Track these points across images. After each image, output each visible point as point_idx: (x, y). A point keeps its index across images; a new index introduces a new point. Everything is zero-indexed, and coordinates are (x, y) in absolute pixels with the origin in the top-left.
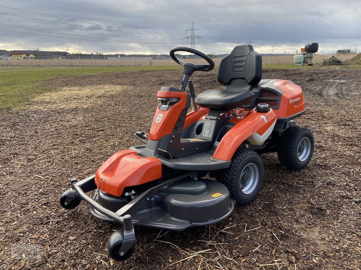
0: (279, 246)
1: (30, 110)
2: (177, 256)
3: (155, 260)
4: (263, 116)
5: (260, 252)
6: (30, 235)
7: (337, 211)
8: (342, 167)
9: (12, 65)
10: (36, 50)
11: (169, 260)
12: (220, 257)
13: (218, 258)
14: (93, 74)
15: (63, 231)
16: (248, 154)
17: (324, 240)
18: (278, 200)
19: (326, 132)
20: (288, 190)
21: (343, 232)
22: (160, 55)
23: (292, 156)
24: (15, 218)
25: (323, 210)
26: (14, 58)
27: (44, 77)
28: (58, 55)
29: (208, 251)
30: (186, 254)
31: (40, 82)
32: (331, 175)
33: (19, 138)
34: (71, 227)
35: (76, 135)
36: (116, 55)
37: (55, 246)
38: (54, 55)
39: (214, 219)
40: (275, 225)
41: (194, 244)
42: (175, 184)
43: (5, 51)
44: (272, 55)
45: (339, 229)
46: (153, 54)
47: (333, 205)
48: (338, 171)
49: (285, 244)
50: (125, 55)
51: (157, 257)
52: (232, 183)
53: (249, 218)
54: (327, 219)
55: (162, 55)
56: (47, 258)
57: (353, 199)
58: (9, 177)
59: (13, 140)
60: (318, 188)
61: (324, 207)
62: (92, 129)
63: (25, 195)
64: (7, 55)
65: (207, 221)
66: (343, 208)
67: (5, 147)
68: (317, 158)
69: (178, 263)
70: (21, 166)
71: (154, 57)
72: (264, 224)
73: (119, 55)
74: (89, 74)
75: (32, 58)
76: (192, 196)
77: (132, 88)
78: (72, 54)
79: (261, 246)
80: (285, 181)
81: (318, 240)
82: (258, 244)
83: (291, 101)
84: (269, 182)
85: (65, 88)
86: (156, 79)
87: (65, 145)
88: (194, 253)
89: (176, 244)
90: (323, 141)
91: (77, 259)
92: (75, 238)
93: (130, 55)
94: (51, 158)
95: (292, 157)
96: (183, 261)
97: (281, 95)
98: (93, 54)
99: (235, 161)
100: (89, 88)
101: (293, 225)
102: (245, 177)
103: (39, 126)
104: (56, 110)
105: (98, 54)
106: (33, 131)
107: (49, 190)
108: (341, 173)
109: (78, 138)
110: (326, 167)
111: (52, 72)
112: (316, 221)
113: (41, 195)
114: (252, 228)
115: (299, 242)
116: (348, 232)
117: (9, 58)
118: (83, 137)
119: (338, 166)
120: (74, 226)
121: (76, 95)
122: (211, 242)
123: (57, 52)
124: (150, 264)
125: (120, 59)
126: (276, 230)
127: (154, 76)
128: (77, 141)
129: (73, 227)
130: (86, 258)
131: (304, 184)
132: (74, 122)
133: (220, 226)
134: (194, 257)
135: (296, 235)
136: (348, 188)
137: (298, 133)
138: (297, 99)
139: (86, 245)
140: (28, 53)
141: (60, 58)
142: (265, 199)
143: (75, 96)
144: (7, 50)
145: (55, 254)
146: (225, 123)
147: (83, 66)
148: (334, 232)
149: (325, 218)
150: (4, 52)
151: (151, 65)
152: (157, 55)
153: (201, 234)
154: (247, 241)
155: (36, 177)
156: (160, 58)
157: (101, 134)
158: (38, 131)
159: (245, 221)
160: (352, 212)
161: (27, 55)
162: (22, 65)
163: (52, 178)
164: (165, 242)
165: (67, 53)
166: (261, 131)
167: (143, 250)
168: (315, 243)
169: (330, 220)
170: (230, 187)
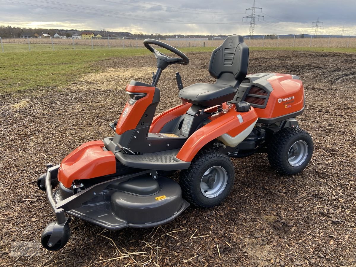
0: (217, 260)
1: (72, 89)
2: (110, 254)
3: (87, 254)
4: (239, 117)
5: (192, 264)
6: (5, 210)
7: (304, 229)
8: (342, 177)
9: (80, 45)
10: (103, 30)
11: (99, 256)
12: (149, 262)
13: (147, 263)
14: (143, 56)
15: (31, 212)
16: (213, 157)
17: (269, 261)
18: (247, 207)
19: (351, 133)
20: (264, 197)
21: (295, 256)
22: (217, 35)
23: (281, 160)
24: (2, 193)
25: (289, 226)
26: (83, 37)
27: (99, 57)
28: (121, 35)
29: (142, 254)
30: (119, 253)
31: (93, 62)
32: (324, 186)
33: (49, 116)
34: (40, 209)
35: (97, 116)
36: (174, 35)
37: (17, 225)
38: (118, 35)
39: (152, 223)
40: (226, 235)
41: (133, 244)
42: (129, 181)
43: (76, 30)
44: (342, 37)
45: (293, 252)
46: (211, 35)
47: (305, 222)
48: (336, 182)
49: (223, 259)
50: (182, 35)
51: (91, 252)
52: (190, 186)
53: (203, 224)
54: (287, 237)
55: (219, 36)
56: (4, 235)
57: (332, 218)
58: (21, 153)
59: (43, 118)
60: (299, 199)
61: (291, 223)
62: (113, 112)
63: (23, 172)
64: (78, 35)
65: (144, 224)
66: (315, 227)
67: (33, 124)
68: (320, 164)
69: (106, 261)
70: (36, 144)
71: (210, 38)
72: (215, 233)
73: (177, 35)
74: (140, 56)
75: (99, 38)
76: (138, 195)
77: (172, 71)
78: (134, 35)
79: (197, 257)
80: (266, 186)
81: (263, 260)
82: (195, 254)
83: (280, 101)
84: (249, 186)
85: (112, 69)
86: (200, 62)
87: (82, 126)
88: (127, 253)
89: (116, 242)
90: (340, 144)
91: (26, 241)
92: (36, 219)
93: (187, 36)
94: (64, 138)
95: (281, 162)
96: (112, 260)
97: (270, 93)
98: (153, 34)
99: (197, 163)
100: (133, 70)
101: (244, 239)
102: (210, 180)
103: (72, 105)
104: (93, 90)
105: (158, 35)
106: (64, 110)
107: (43, 170)
108: (337, 185)
109: (98, 119)
110: (324, 175)
111: (109, 52)
112: (273, 238)
113: (34, 173)
114: (201, 235)
115: (239, 259)
116: (302, 257)
117: (79, 37)
118: (102, 119)
119: (338, 176)
120: (43, 208)
121: (117, 76)
122: (150, 245)
123: (121, 32)
124: (81, 258)
125: (178, 40)
126: (224, 241)
127: (199, 59)
128: (94, 123)
129: (41, 208)
130: (34, 241)
131: (285, 193)
132: (102, 103)
133: (169, 228)
134: (124, 258)
135: (241, 250)
136: (335, 204)
137: (291, 135)
138: (290, 98)
139: (41, 229)
140: (95, 33)
141: (124, 38)
142: (233, 205)
143: (116, 78)
144: (78, 30)
145: (13, 233)
146: (205, 120)
147: (141, 47)
148: (286, 254)
149: (285, 236)
150: (76, 32)
151: (204, 46)
152: (214, 36)
153: (145, 235)
154: (188, 249)
155: (42, 155)
156: (216, 39)
157: (118, 117)
158: (68, 110)
159: (198, 226)
160: (322, 234)
161: (95, 35)
162: (88, 45)
163: (52, 158)
164: (107, 238)
165: (130, 33)
166: (234, 132)
167: (83, 242)
168: (258, 263)
169: (290, 239)
170: (188, 189)
